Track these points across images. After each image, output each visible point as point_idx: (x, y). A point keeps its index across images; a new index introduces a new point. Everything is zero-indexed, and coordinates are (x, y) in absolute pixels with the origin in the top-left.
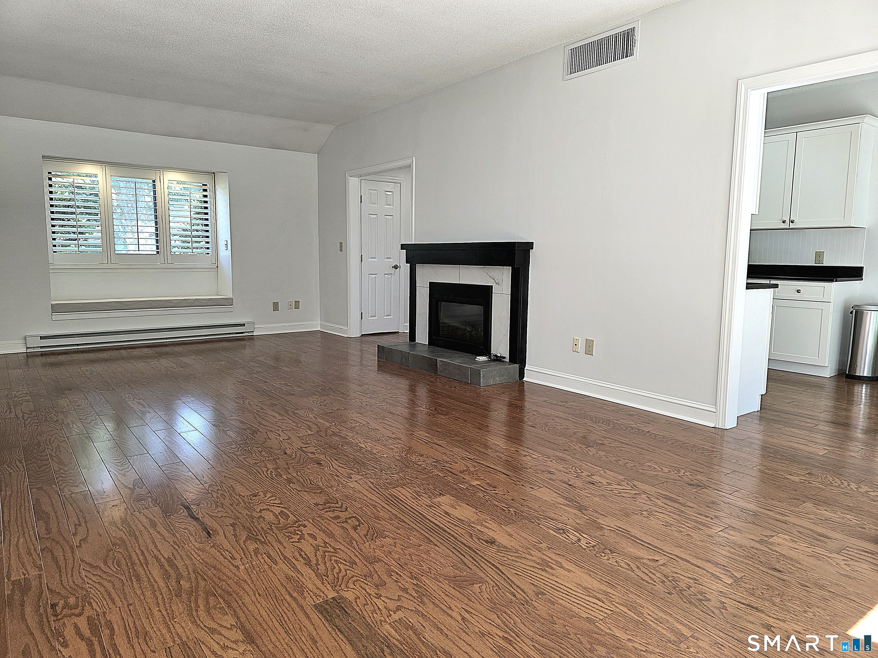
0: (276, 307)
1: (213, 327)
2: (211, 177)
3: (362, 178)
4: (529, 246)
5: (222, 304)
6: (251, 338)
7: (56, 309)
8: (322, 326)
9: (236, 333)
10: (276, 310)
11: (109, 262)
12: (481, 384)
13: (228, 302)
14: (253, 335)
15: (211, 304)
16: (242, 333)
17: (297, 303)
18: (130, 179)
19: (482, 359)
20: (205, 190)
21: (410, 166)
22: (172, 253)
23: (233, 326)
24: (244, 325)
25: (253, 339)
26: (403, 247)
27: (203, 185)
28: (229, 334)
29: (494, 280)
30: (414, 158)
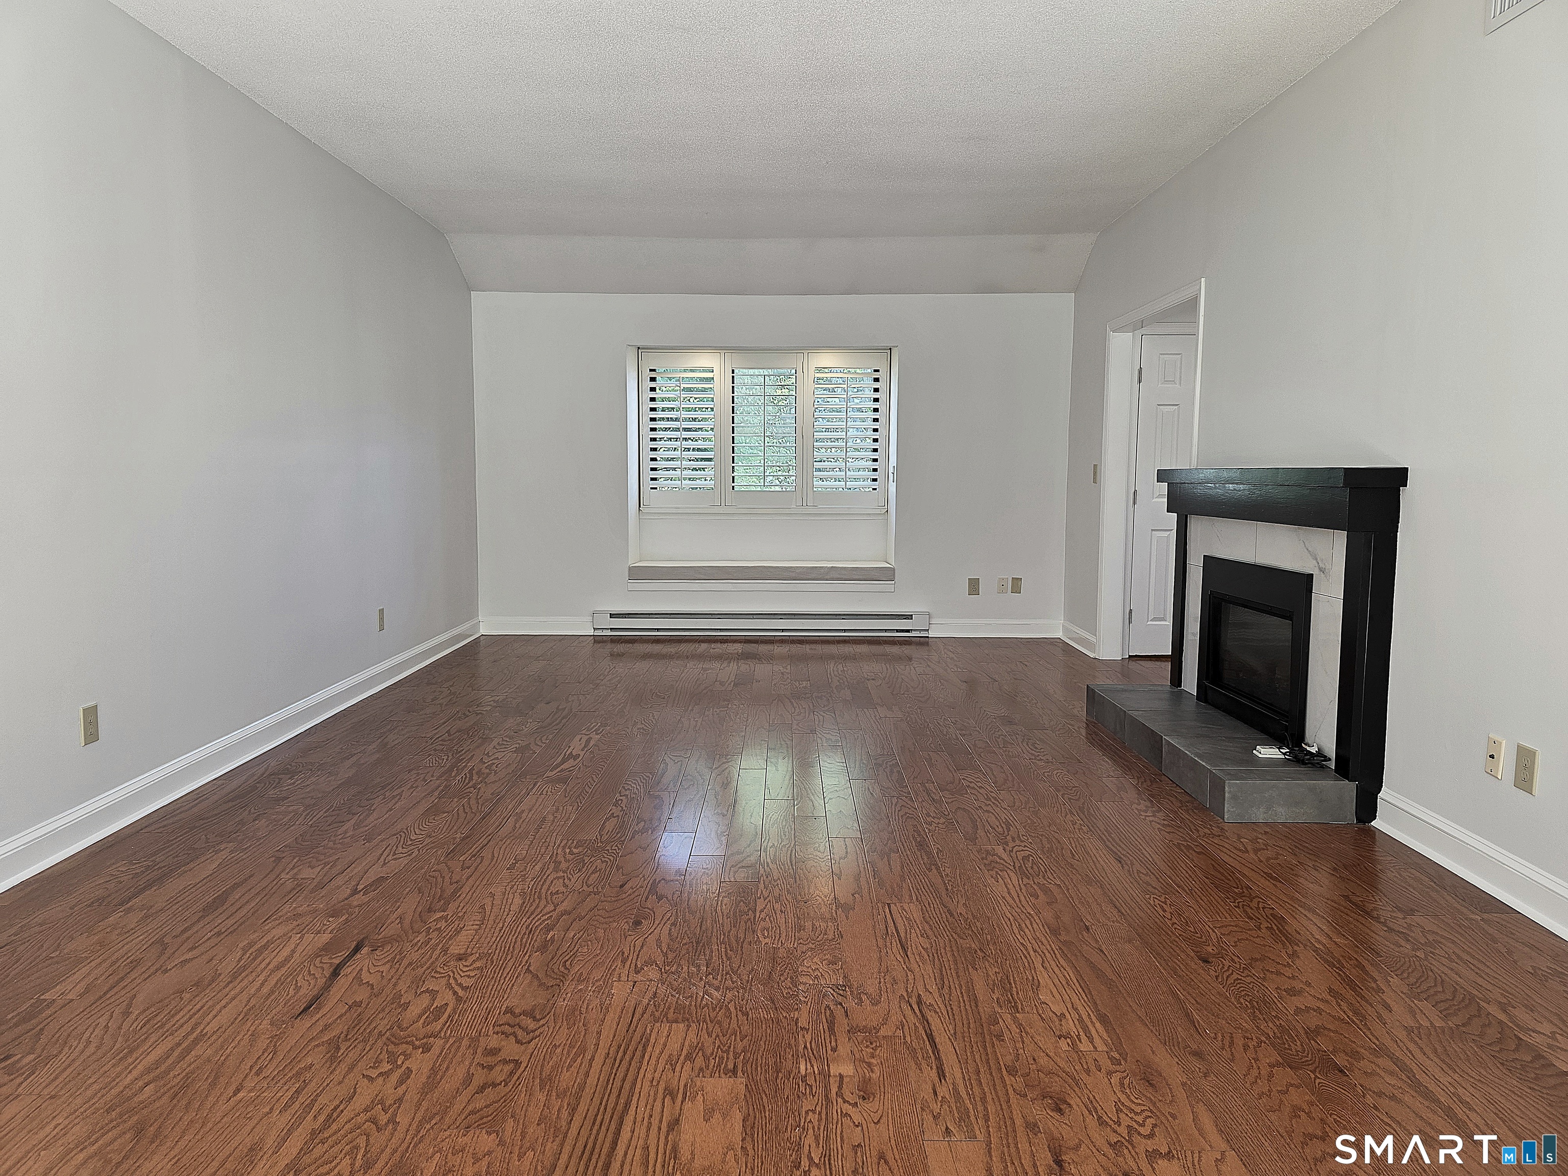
0: (974, 587)
1: (859, 617)
2: (885, 356)
3: (1143, 331)
4: (1399, 476)
5: (875, 578)
6: (924, 642)
7: (637, 574)
8: (1066, 630)
9: (898, 631)
10: (974, 593)
11: (723, 504)
12: (1226, 817)
13: (887, 575)
14: (928, 637)
15: (857, 577)
16: (908, 631)
17: (1016, 582)
18: (756, 372)
19: (1268, 753)
20: (876, 380)
21: (1195, 301)
22: (815, 489)
23: (894, 617)
24: (910, 617)
25: (927, 644)
26: (1162, 475)
27: (875, 371)
28: (886, 630)
29: (1316, 559)
30: (1203, 279)
